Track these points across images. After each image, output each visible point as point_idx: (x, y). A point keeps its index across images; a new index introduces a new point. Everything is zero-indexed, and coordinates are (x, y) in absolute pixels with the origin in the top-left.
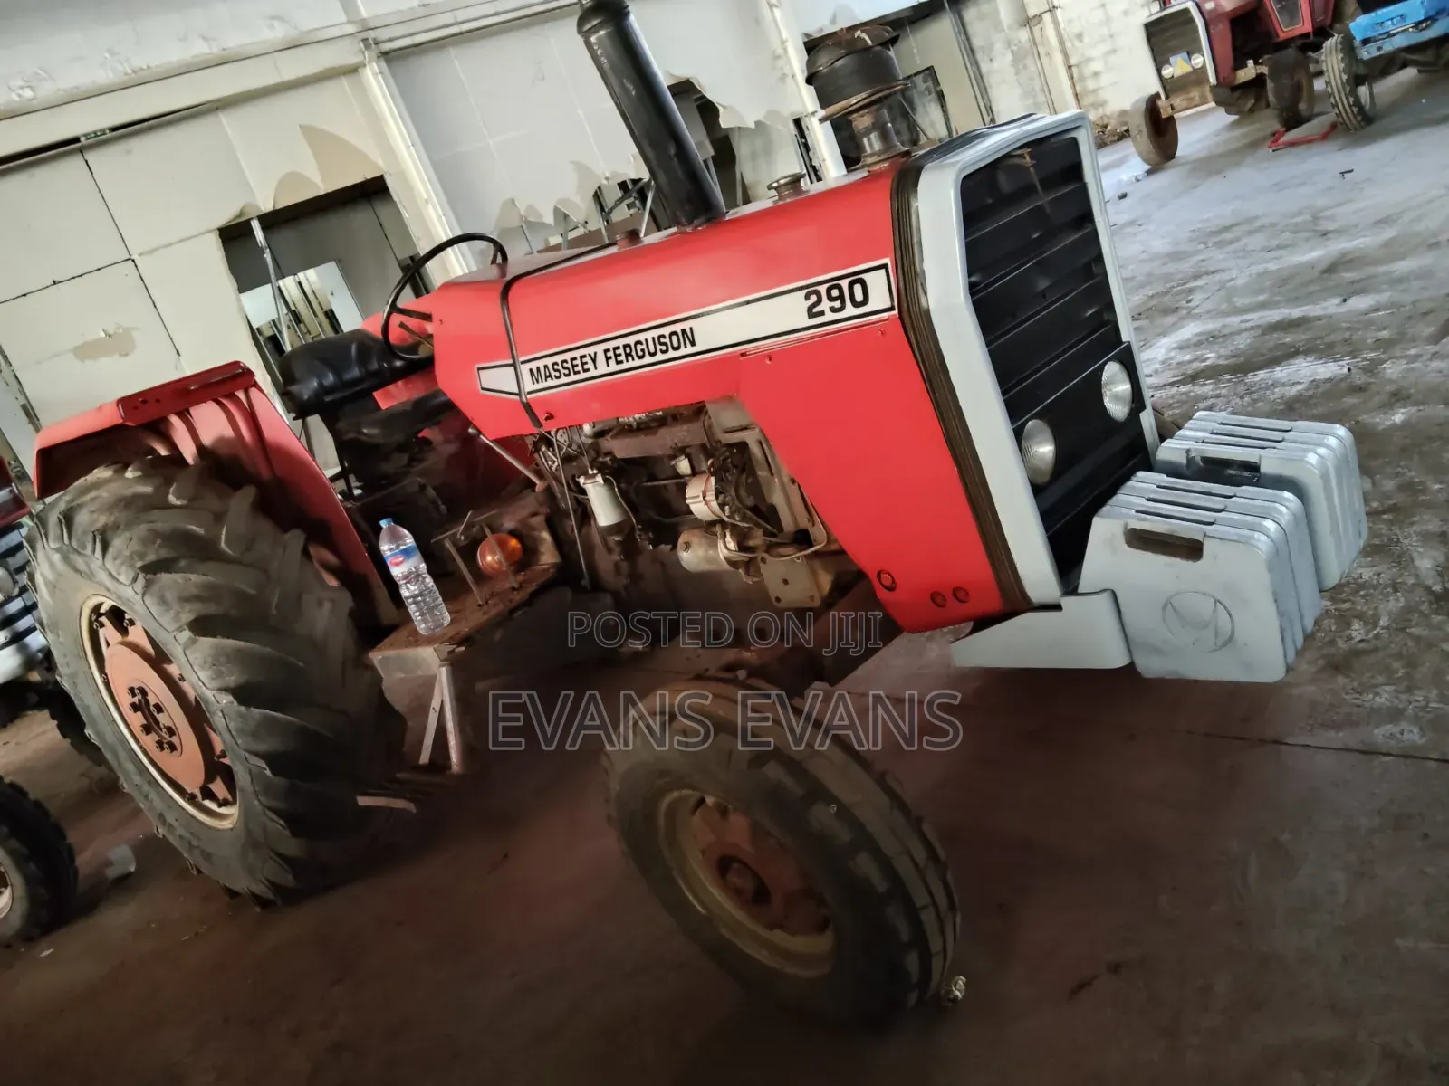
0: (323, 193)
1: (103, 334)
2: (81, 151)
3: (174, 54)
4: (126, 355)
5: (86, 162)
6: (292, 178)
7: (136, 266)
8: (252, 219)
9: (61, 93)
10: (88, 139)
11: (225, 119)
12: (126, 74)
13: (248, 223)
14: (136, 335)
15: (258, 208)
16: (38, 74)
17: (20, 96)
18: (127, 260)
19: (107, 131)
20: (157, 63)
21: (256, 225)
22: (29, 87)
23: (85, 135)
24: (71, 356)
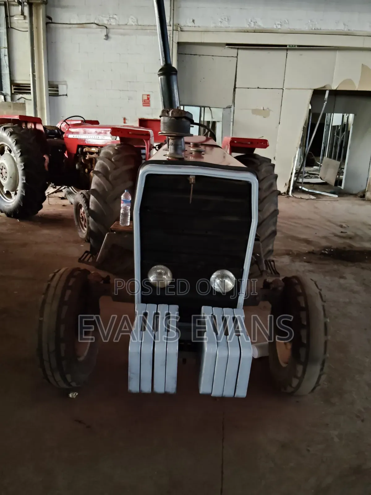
0: (356, 90)
1: (262, 109)
2: (287, 50)
3: (332, 27)
4: (265, 117)
5: (287, 53)
6: (349, 81)
7: (283, 92)
8: (327, 90)
9: (289, 29)
10: (289, 47)
11: (338, 54)
12: (312, 29)
13: (325, 91)
14: (271, 113)
15: (331, 87)
16: (286, 21)
17: (277, 27)
18: (281, 89)
19: (296, 46)
20: (324, 28)
21: (327, 92)
22: (281, 25)
23: (289, 45)
24: (251, 111)
